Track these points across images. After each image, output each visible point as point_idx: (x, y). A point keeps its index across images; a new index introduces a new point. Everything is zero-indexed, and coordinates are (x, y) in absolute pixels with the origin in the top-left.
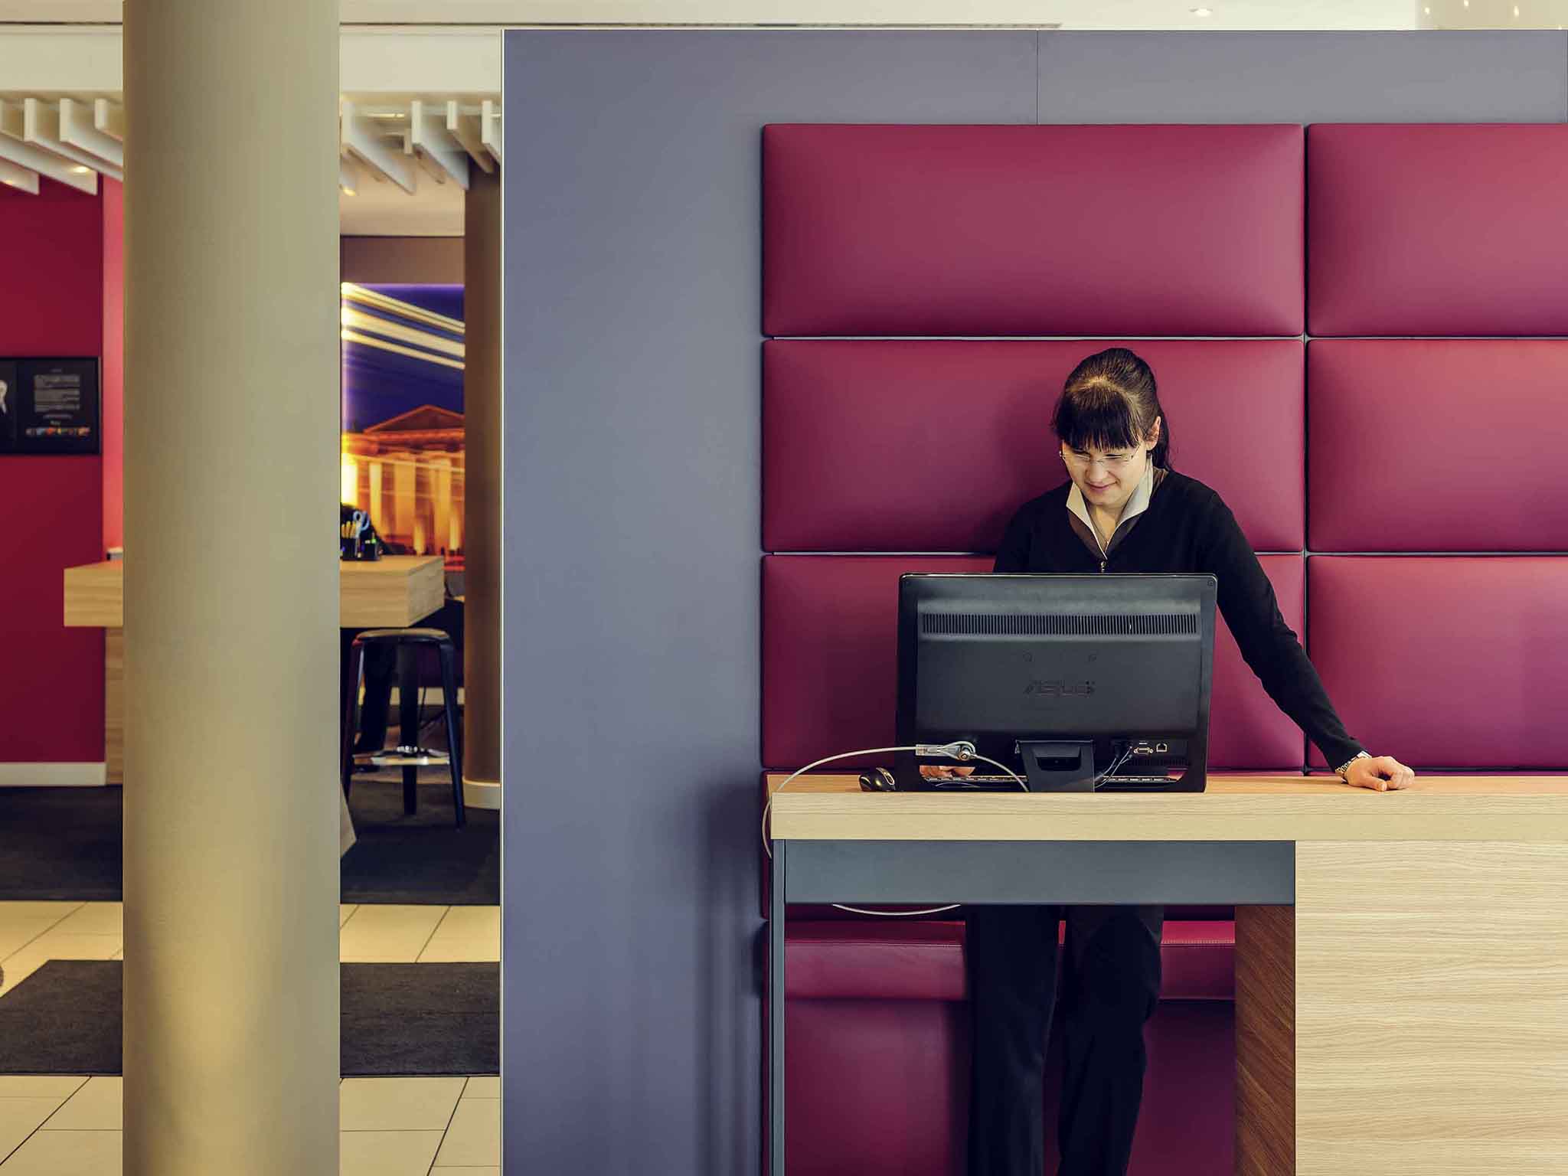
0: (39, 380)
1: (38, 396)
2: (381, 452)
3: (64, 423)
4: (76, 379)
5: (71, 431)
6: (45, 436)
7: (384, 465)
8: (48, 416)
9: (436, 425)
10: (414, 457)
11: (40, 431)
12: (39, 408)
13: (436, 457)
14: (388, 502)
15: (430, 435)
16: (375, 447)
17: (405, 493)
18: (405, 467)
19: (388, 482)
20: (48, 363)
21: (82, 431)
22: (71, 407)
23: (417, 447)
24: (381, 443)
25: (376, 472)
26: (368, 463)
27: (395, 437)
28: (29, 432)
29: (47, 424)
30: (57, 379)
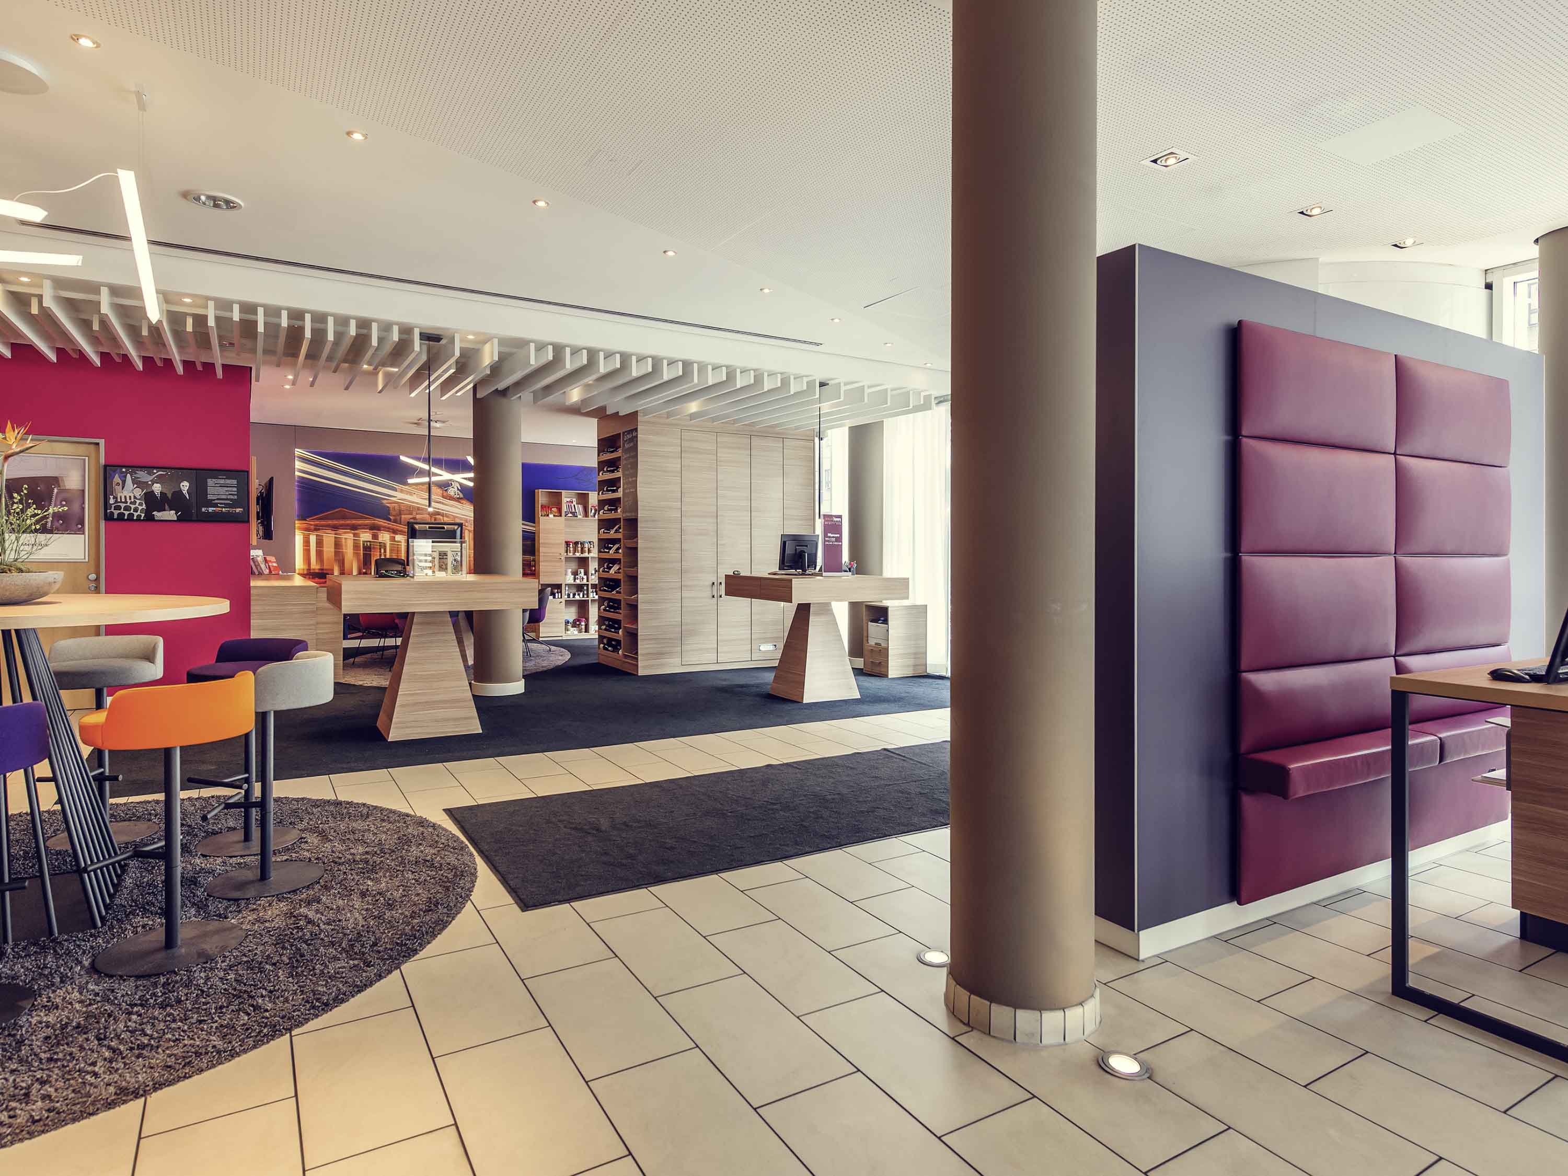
0: (210, 482)
1: (210, 490)
2: (316, 530)
3: (227, 505)
4: (235, 482)
5: (231, 510)
6: (214, 513)
7: (317, 535)
8: (216, 501)
9: (344, 518)
10: (334, 532)
11: (211, 510)
12: (209, 497)
13: (345, 533)
14: (320, 554)
15: (342, 522)
16: (312, 527)
17: (329, 549)
18: (329, 538)
19: (319, 543)
20: (216, 472)
21: (238, 510)
22: (232, 497)
23: (335, 528)
24: (315, 525)
25: (313, 539)
26: (309, 535)
27: (323, 522)
28: (203, 510)
29: (216, 505)
30: (222, 481)
